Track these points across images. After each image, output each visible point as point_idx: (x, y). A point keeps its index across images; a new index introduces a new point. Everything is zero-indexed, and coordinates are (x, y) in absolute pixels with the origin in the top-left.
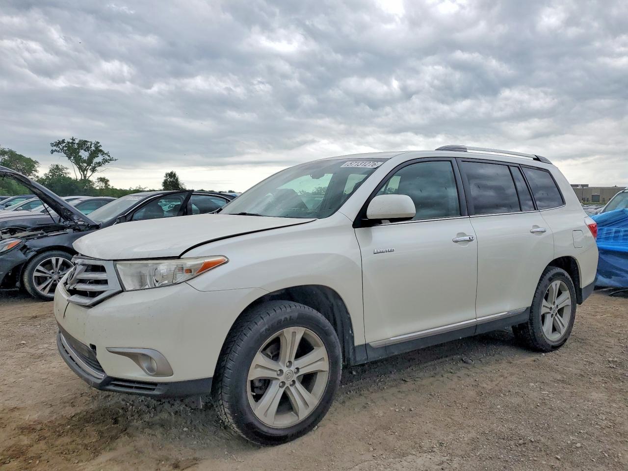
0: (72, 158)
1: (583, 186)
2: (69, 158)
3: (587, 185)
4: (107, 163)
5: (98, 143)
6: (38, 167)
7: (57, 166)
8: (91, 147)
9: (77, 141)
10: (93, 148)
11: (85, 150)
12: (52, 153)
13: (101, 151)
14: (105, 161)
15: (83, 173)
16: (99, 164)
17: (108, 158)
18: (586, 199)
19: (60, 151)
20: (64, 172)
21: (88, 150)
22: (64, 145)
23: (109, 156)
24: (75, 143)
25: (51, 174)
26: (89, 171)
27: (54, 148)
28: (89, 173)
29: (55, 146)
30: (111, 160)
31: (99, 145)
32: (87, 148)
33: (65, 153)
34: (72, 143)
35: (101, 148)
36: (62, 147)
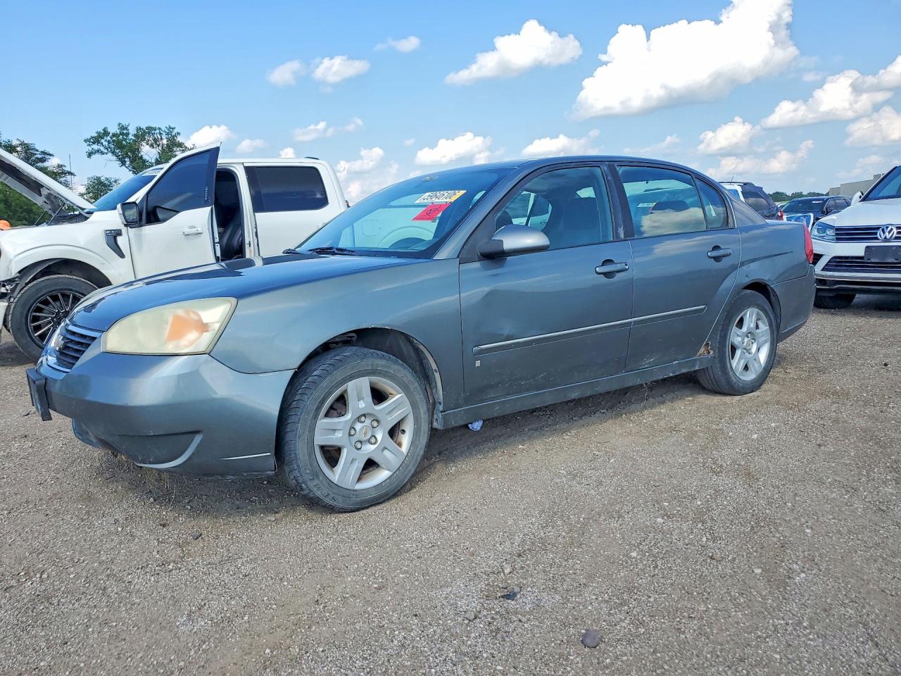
0: (128, 163)
2: (123, 163)
5: (173, 129)
7: (98, 179)
8: (161, 139)
9: (132, 131)
10: (165, 142)
11: (152, 146)
12: (90, 155)
13: (180, 145)
19: (106, 151)
21: (159, 145)
22: (109, 138)
24: (128, 134)
25: (91, 195)
27: (95, 147)
29: (94, 143)
32: (155, 140)
33: (113, 153)
34: (122, 134)
35: (180, 139)
36: (105, 143)
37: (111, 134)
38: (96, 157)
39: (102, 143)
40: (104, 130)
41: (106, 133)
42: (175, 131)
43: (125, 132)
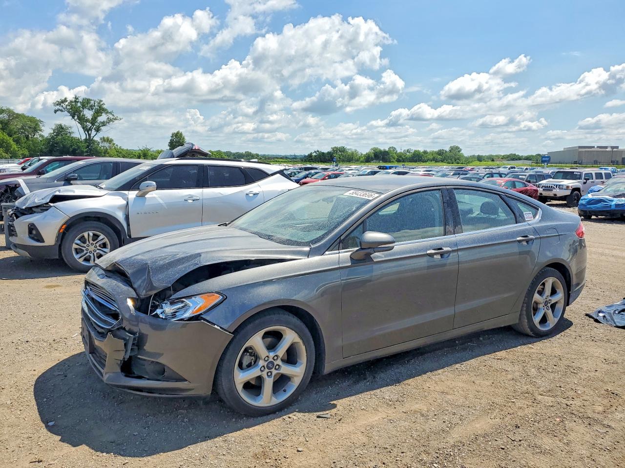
0: (76, 117)
1: (613, 148)
2: (73, 117)
3: (617, 147)
4: (111, 122)
5: (101, 101)
6: (43, 126)
7: (61, 125)
8: (94, 106)
9: (80, 100)
10: (97, 107)
11: (89, 109)
12: (56, 111)
13: (104, 109)
14: (110, 120)
15: (88, 132)
16: (104, 124)
17: (112, 117)
18: (615, 162)
19: (64, 110)
20: (68, 131)
21: (92, 109)
22: (67, 103)
23: (113, 115)
24: (78, 102)
25: (55, 134)
26: (93, 130)
27: (58, 107)
28: (93, 133)
29: (58, 105)
30: (116, 119)
31: (101, 103)
32: (91, 106)
33: (69, 112)
34: (75, 101)
35: (104, 106)
36: (64, 106)
37: (69, 101)
38: (59, 112)
39: (62, 106)
40: (66, 99)
41: (65, 100)
42: (103, 102)
43: (77, 100)
